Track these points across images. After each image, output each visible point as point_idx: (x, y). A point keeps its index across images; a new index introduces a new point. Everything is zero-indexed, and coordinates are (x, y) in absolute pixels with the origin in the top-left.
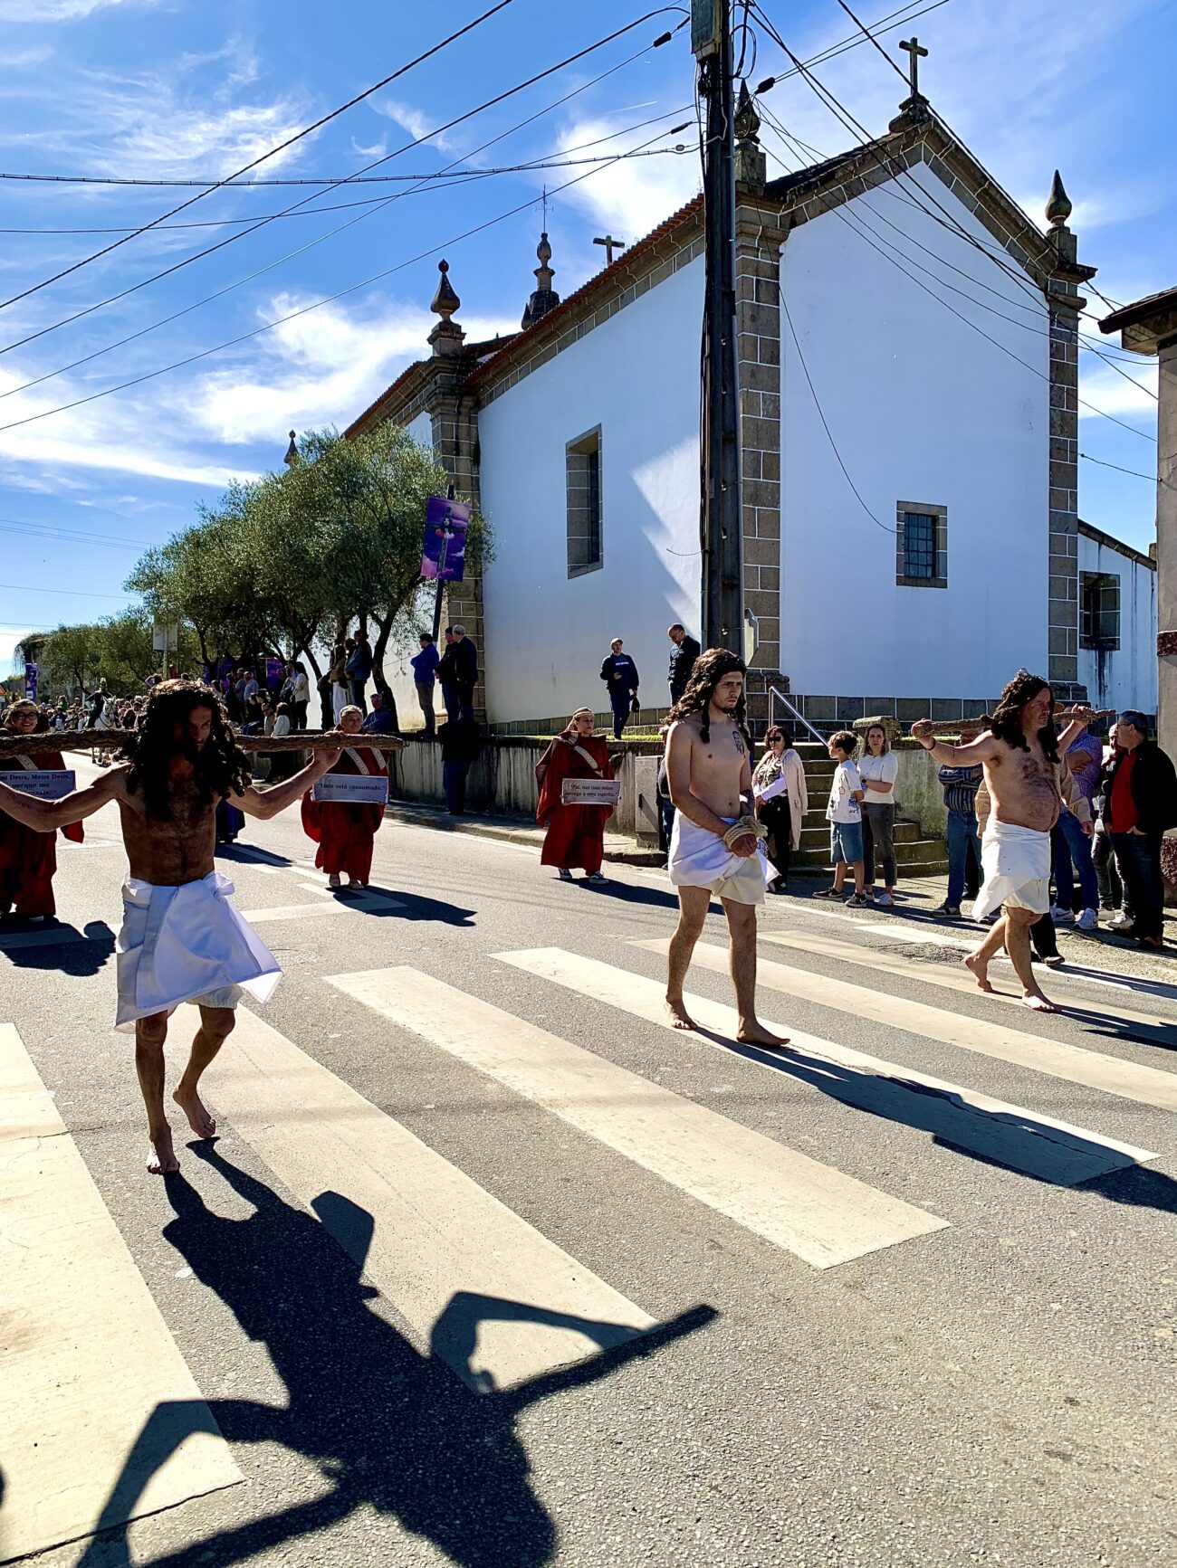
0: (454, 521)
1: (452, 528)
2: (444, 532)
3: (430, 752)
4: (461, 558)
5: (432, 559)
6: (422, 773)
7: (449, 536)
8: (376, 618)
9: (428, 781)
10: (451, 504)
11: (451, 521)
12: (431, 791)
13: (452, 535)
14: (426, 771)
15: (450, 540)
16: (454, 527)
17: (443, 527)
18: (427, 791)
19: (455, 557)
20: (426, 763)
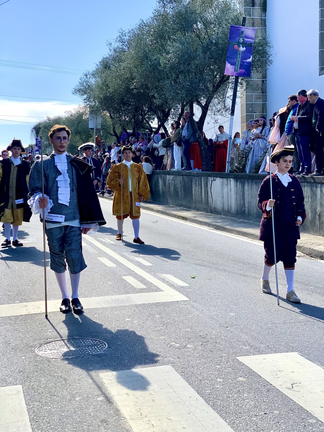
0: (246, 39)
1: (244, 44)
2: (239, 46)
3: (228, 184)
4: (250, 63)
5: (231, 64)
6: (223, 197)
7: (242, 49)
8: (199, 103)
9: (226, 202)
10: (243, 29)
11: (243, 40)
12: (228, 209)
13: (245, 48)
14: (225, 196)
15: (244, 52)
16: (245, 44)
17: (239, 44)
18: (226, 208)
19: (246, 62)
20: (225, 190)
